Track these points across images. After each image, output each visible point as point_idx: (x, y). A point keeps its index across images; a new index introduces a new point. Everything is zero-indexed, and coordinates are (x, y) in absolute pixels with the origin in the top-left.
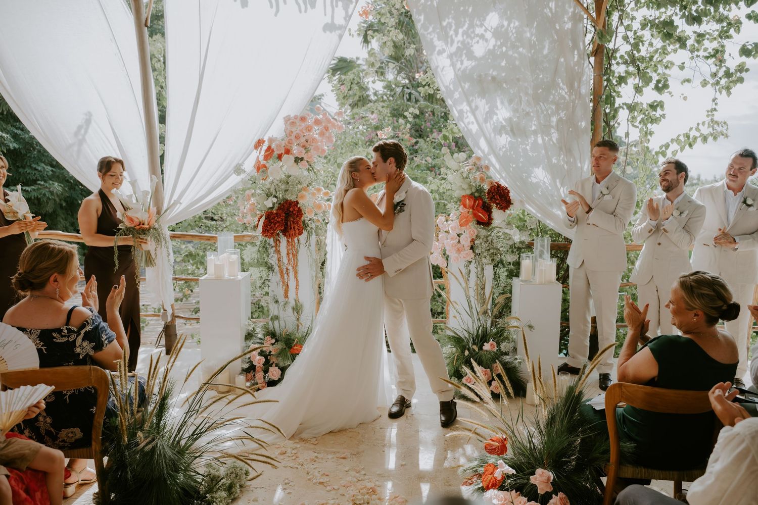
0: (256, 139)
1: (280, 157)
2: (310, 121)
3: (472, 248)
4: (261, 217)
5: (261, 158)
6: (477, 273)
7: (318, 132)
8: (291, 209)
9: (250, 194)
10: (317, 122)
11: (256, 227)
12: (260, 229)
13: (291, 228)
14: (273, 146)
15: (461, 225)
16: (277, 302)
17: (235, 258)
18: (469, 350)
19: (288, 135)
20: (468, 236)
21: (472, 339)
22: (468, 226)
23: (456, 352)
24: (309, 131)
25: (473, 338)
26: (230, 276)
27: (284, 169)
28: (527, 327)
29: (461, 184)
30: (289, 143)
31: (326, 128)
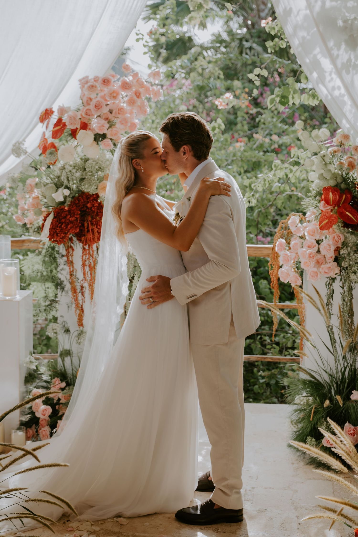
0: (42, 109)
1: (74, 134)
2: (116, 85)
3: (336, 260)
4: (48, 215)
5: (49, 135)
6: (343, 295)
7: (126, 99)
8: (89, 205)
9: (33, 184)
10: (126, 86)
11: (40, 229)
12: (46, 231)
13: (88, 231)
14: (65, 119)
15: (321, 228)
16: (67, 331)
17: (13, 270)
18: (331, 400)
19: (85, 104)
20: (331, 242)
21: (335, 385)
22: (331, 230)
23: (314, 403)
24: (115, 98)
25: (337, 383)
26: (5, 295)
27: (79, 149)
29: (323, 171)
30: (87, 115)
31: (138, 94)
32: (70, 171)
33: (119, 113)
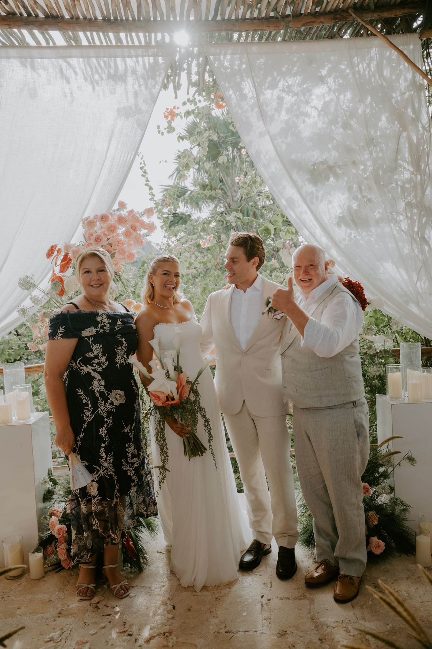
2: (113, 221)
5: (57, 270)
7: (123, 232)
10: (121, 220)
14: (70, 255)
17: (26, 395)
19: (87, 239)
24: (113, 232)
26: (19, 419)
28: (408, 461)
31: (134, 228)
33: (118, 246)
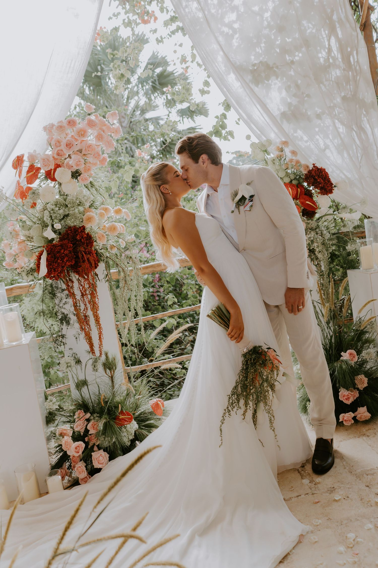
0: (14, 156)
2: (82, 125)
7: (92, 137)
10: (91, 123)
12: (43, 269)
14: (37, 164)
16: (78, 362)
17: (15, 315)
24: (83, 136)
30: (59, 155)
32: (53, 210)
33: (89, 150)
